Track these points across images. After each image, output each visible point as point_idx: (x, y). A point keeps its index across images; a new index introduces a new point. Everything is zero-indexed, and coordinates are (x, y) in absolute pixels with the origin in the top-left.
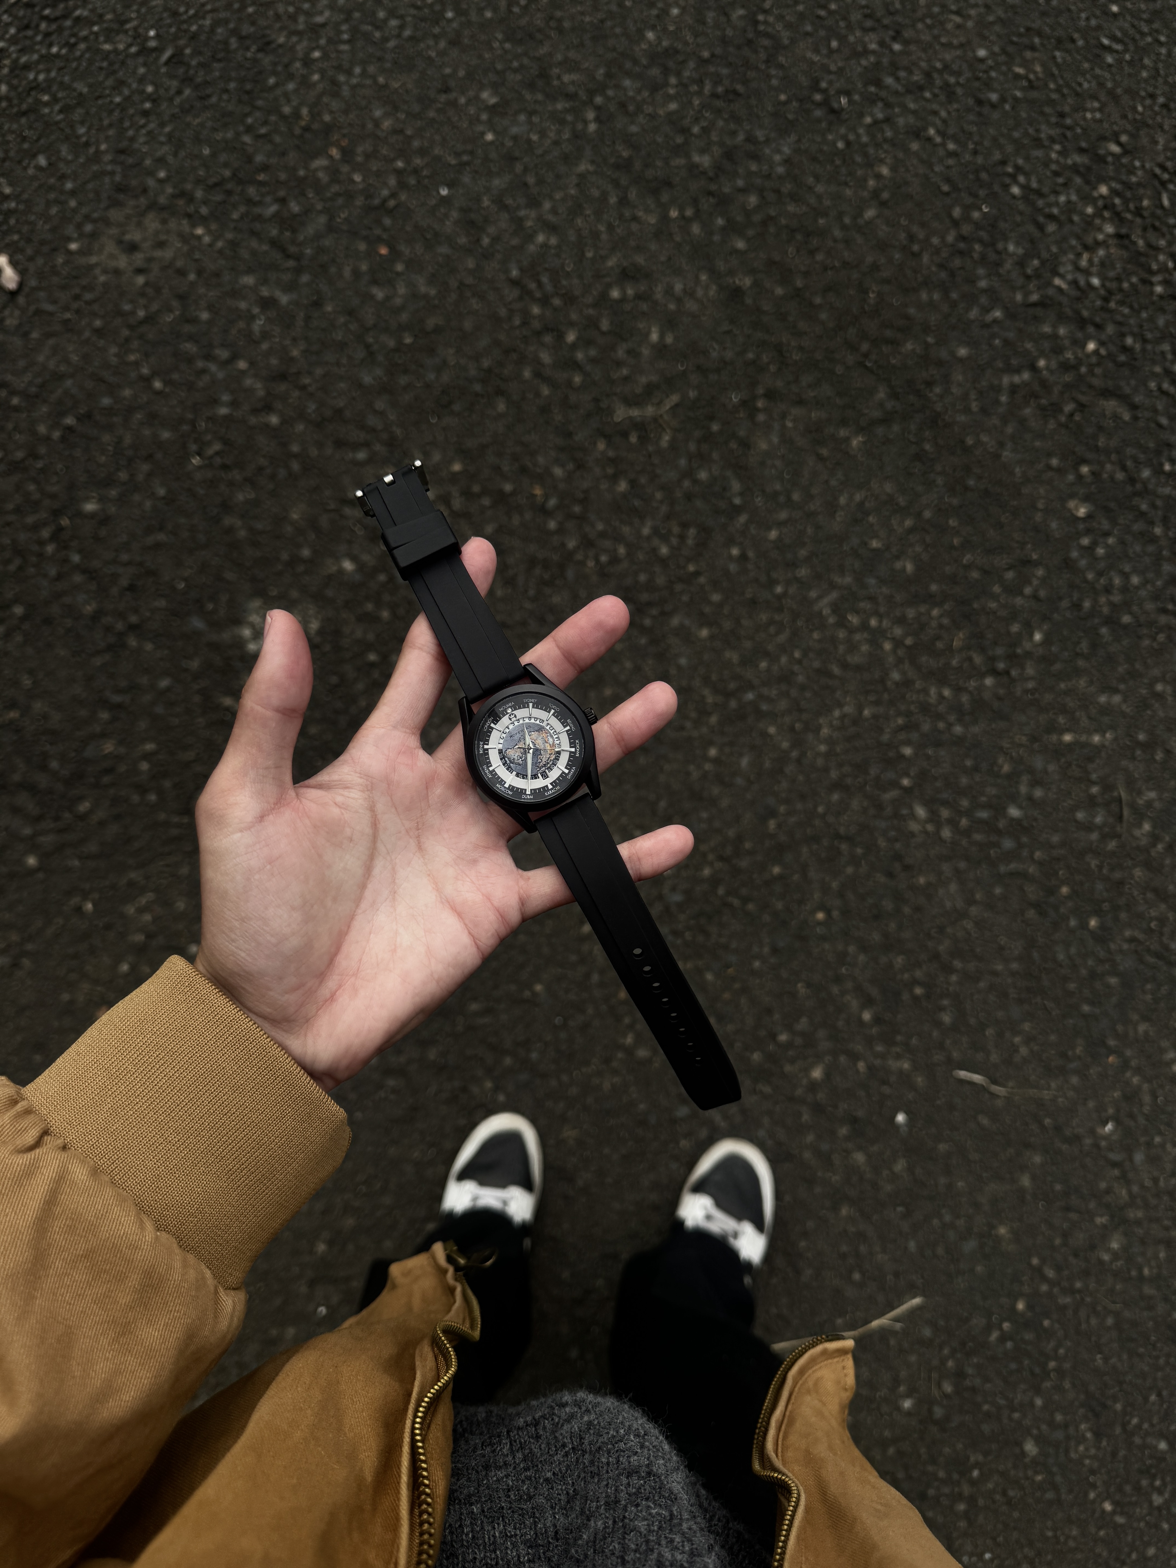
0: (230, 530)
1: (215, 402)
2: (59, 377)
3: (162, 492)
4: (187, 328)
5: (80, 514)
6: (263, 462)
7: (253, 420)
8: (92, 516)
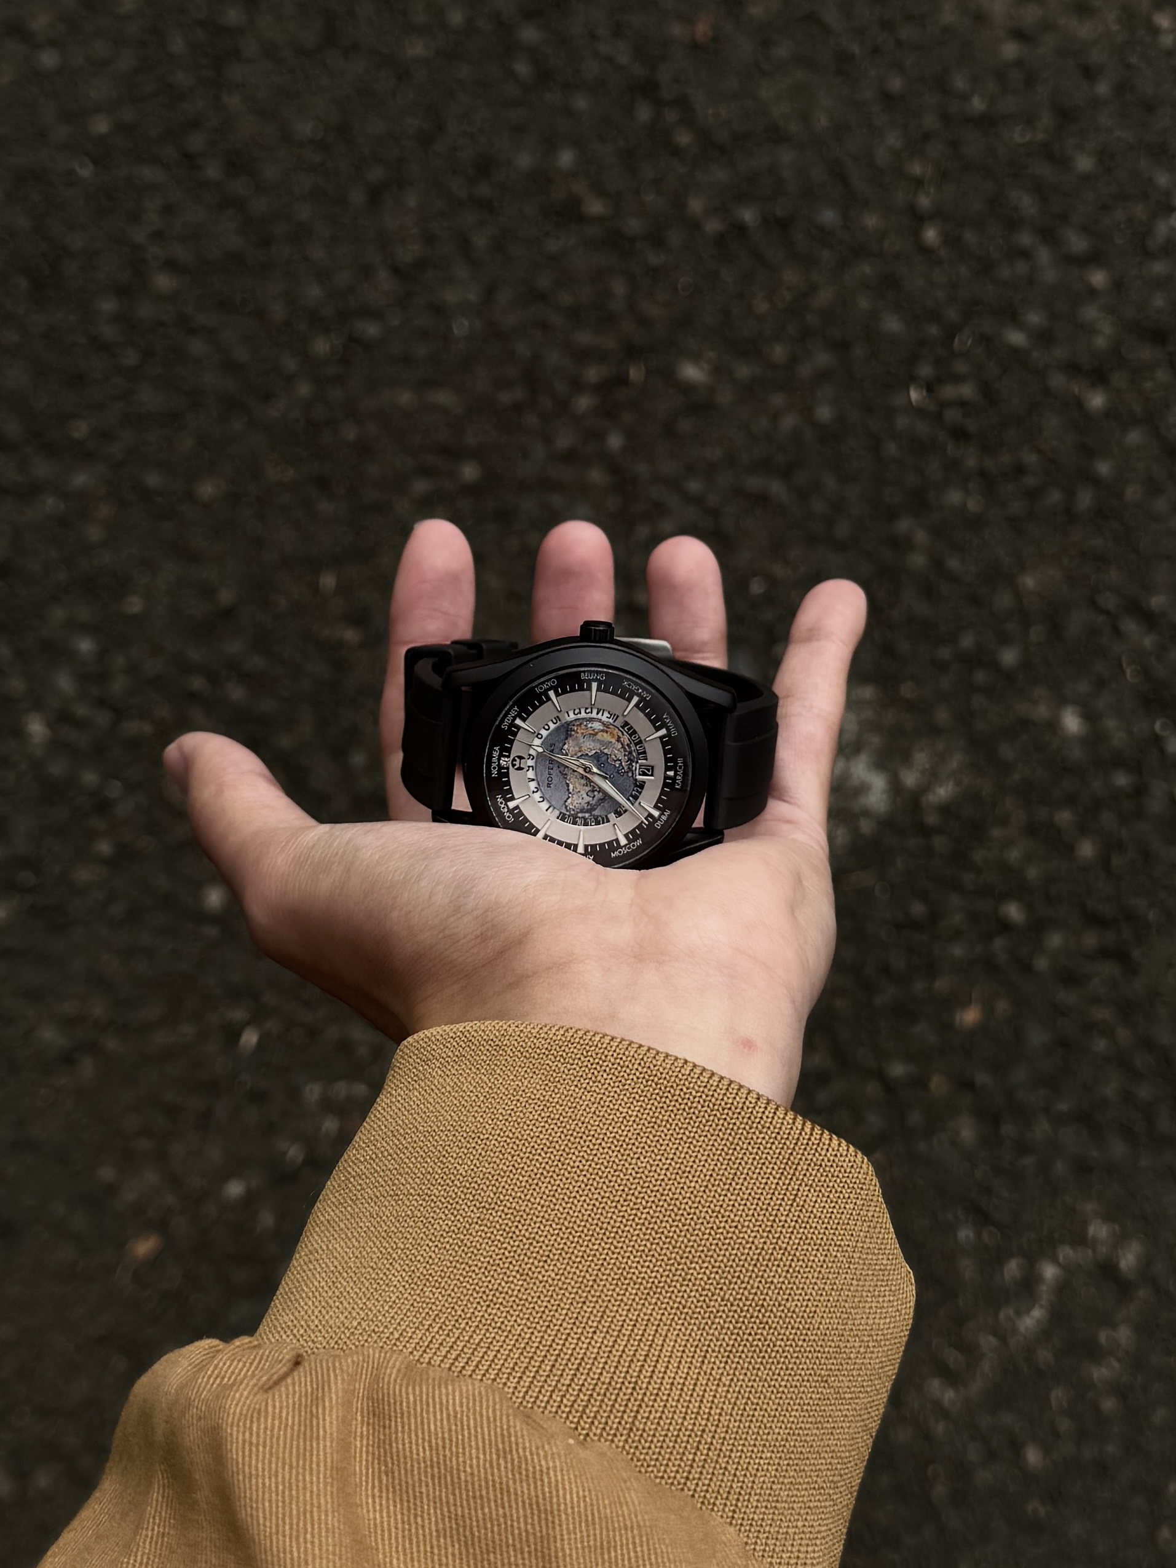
0: (901, 544)
1: (1013, 317)
2: (776, 135)
3: (824, 413)
4: (1043, 170)
5: (668, 375)
6: (1030, 458)
7: (1057, 381)
8: (688, 389)
